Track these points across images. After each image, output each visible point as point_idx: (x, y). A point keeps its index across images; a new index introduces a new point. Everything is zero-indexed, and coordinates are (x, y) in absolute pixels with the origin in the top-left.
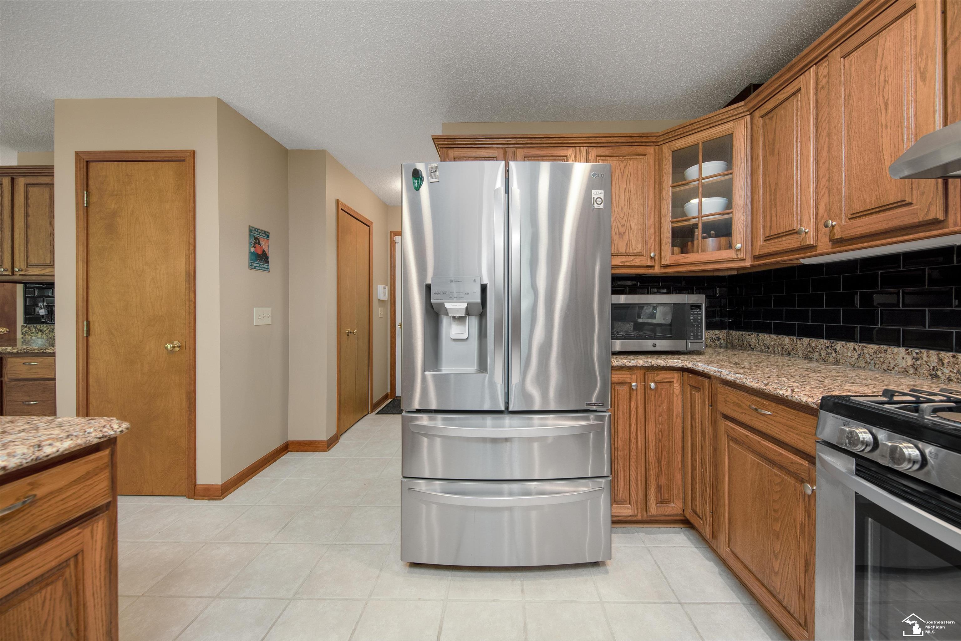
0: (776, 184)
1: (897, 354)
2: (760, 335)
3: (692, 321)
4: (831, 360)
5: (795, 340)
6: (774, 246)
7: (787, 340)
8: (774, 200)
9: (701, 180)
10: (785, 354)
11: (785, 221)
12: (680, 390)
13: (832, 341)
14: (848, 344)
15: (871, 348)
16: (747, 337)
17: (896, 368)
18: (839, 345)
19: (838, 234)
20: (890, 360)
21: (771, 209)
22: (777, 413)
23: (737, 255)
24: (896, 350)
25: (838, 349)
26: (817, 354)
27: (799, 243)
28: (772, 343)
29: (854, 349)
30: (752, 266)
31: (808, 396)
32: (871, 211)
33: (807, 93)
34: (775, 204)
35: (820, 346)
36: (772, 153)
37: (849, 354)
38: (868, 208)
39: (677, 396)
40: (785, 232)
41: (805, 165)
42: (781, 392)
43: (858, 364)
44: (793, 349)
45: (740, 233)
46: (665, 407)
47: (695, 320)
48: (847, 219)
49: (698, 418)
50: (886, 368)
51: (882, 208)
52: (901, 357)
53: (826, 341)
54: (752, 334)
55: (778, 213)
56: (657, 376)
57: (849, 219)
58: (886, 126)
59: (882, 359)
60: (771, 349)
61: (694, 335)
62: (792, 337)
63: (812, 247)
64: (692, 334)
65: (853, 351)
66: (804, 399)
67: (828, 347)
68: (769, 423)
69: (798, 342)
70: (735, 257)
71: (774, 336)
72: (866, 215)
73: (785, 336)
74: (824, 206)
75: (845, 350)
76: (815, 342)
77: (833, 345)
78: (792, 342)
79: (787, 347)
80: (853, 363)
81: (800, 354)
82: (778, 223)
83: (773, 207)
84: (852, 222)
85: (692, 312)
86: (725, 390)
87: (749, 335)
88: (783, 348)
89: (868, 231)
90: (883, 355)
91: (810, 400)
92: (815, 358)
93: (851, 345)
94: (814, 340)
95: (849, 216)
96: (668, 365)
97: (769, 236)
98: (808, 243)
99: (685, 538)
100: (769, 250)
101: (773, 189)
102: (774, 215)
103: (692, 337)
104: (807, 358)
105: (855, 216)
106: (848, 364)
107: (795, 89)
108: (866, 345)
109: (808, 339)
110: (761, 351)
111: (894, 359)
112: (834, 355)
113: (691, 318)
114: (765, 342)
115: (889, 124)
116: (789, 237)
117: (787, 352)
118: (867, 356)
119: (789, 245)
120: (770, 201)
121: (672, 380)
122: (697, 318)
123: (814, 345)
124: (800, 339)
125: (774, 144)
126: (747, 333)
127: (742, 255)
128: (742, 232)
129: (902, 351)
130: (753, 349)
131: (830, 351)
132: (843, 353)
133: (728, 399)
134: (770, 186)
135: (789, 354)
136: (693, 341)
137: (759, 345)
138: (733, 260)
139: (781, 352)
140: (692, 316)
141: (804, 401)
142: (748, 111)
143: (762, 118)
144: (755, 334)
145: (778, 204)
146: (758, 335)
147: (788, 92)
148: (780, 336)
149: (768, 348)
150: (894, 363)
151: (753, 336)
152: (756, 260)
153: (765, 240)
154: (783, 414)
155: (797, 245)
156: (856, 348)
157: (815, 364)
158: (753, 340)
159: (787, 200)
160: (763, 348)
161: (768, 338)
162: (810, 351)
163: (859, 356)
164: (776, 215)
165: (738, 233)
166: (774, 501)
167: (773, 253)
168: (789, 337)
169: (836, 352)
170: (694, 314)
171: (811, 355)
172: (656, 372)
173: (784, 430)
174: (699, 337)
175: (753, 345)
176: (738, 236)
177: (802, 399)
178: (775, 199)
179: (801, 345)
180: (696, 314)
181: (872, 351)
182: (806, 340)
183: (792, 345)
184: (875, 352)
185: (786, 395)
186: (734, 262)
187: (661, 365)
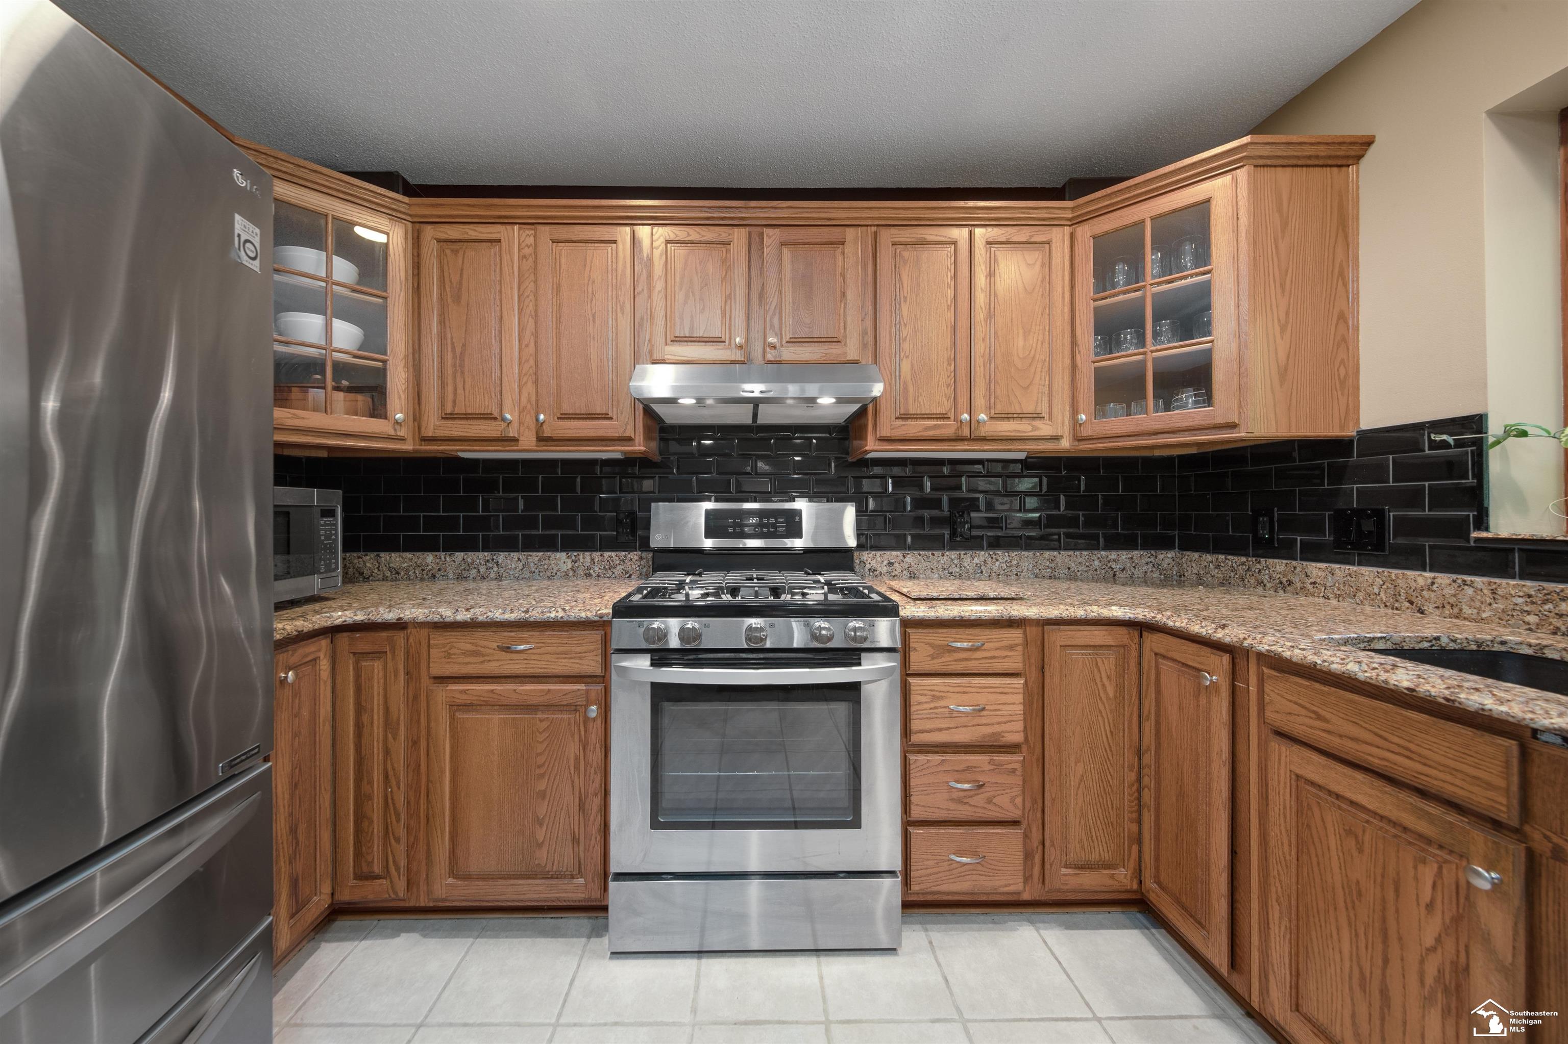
0: (464, 345)
1: (560, 559)
2: (382, 554)
3: (323, 538)
4: (493, 575)
5: (443, 557)
6: (460, 430)
7: (430, 558)
8: (460, 366)
9: (330, 284)
10: (427, 577)
11: (478, 400)
12: (329, 670)
13: (493, 553)
14: (512, 554)
15: (536, 556)
16: (356, 561)
17: (558, 573)
18: (501, 557)
19: (547, 432)
20: (553, 565)
21: (455, 378)
22: (543, 643)
23: (395, 430)
24: (558, 555)
25: (500, 561)
26: (475, 571)
27: (499, 433)
28: (405, 565)
29: (519, 559)
30: (415, 451)
31: (585, 611)
32: (580, 416)
33: (510, 251)
34: (463, 373)
35: (478, 561)
36: (457, 299)
37: (514, 566)
38: (578, 412)
39: (325, 682)
40: (478, 414)
41: (507, 338)
42: (553, 615)
43: (523, 576)
44: (439, 570)
45: (400, 398)
46: (305, 713)
47: (328, 537)
48: (556, 418)
49: (378, 705)
50: (549, 574)
51: (589, 416)
52: (562, 561)
53: (486, 554)
54: (367, 555)
55: (467, 386)
56: (292, 655)
57: (558, 418)
58: (594, 338)
59: (546, 566)
60: (402, 573)
61: (326, 565)
62: (438, 554)
63: (515, 440)
64: (322, 563)
65: (517, 561)
66: (583, 615)
67: (488, 561)
68: (531, 660)
69: (448, 559)
70: (392, 432)
71: (409, 555)
72: (574, 418)
73: (426, 554)
74: (527, 395)
75: (509, 562)
76: (471, 556)
77: (495, 557)
78: (438, 561)
79: (430, 567)
80: (517, 575)
81: (451, 575)
82: (467, 399)
83: (458, 375)
84: (561, 423)
85: (322, 522)
86: (446, 639)
87: (359, 557)
88: (423, 570)
89: (578, 435)
90: (547, 562)
91: (589, 614)
92: (471, 576)
93: (515, 555)
94: (470, 553)
95: (559, 415)
96: (317, 627)
97: (451, 414)
98: (511, 435)
99: (334, 945)
100: (452, 432)
101: (458, 350)
102: (460, 386)
103: (323, 567)
104: (460, 578)
105: (564, 417)
106: (512, 577)
107: (494, 236)
108: (531, 553)
109: (462, 554)
110: (385, 579)
111: (557, 565)
112: (495, 569)
113: (322, 532)
114: (391, 565)
115: (596, 337)
116: (483, 421)
117: (430, 575)
118: (532, 565)
119: (484, 432)
120: (454, 365)
121: (318, 654)
122: (330, 531)
123: (469, 560)
124: (450, 555)
125: (460, 289)
126: (355, 554)
127: (402, 433)
128: (403, 397)
129: (562, 555)
130: (368, 578)
131: (491, 565)
132: (506, 566)
133: (453, 651)
134: (453, 344)
135: (434, 576)
136: (324, 576)
137: (379, 570)
138: (389, 438)
139: (419, 576)
140: (322, 530)
141: (584, 617)
142: (410, 215)
143: (438, 242)
144: (373, 555)
145: (466, 373)
146: (378, 555)
147: (480, 232)
148: (418, 554)
149: (398, 573)
150: (557, 569)
151: (368, 557)
152: (423, 443)
153: (442, 418)
154: (552, 641)
155: (495, 434)
156: (521, 557)
157: (471, 585)
158: (368, 565)
159: (481, 373)
160: (388, 574)
161: (396, 559)
162: (464, 569)
163: (524, 566)
164: (464, 388)
165: (396, 396)
166: (538, 755)
167: (457, 438)
168: (433, 553)
169: (498, 565)
170: (325, 525)
171: (465, 574)
172: (289, 648)
173: (553, 660)
174: (333, 566)
175: (366, 572)
176: (397, 401)
177: (581, 615)
178: (462, 366)
179: (453, 563)
180: (328, 525)
181: (537, 559)
182: (459, 556)
183: (438, 563)
184: (540, 560)
185: (560, 616)
186: (387, 440)
187: (305, 630)
